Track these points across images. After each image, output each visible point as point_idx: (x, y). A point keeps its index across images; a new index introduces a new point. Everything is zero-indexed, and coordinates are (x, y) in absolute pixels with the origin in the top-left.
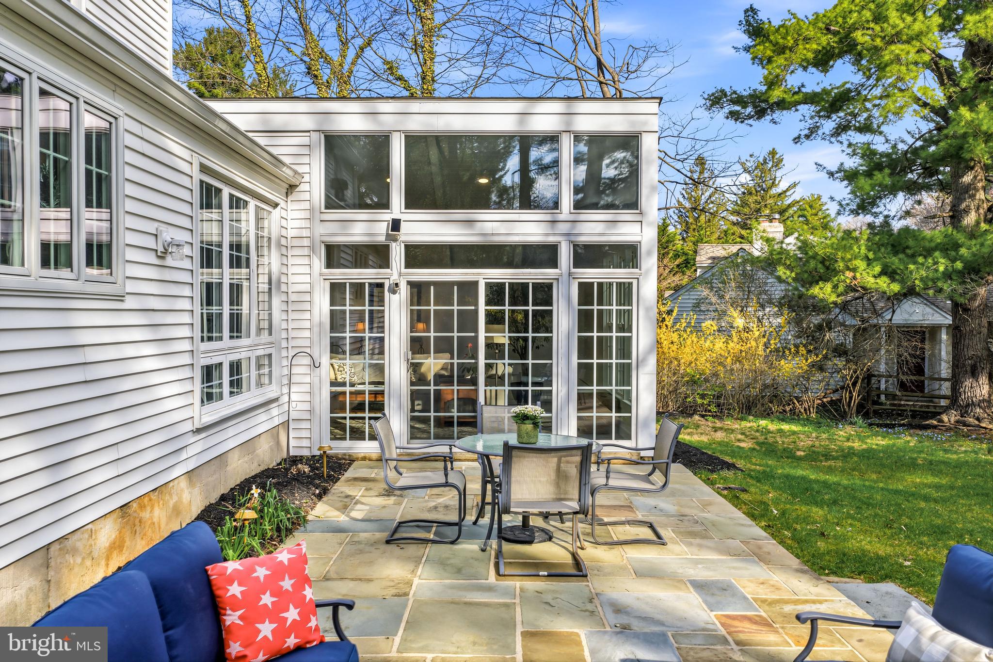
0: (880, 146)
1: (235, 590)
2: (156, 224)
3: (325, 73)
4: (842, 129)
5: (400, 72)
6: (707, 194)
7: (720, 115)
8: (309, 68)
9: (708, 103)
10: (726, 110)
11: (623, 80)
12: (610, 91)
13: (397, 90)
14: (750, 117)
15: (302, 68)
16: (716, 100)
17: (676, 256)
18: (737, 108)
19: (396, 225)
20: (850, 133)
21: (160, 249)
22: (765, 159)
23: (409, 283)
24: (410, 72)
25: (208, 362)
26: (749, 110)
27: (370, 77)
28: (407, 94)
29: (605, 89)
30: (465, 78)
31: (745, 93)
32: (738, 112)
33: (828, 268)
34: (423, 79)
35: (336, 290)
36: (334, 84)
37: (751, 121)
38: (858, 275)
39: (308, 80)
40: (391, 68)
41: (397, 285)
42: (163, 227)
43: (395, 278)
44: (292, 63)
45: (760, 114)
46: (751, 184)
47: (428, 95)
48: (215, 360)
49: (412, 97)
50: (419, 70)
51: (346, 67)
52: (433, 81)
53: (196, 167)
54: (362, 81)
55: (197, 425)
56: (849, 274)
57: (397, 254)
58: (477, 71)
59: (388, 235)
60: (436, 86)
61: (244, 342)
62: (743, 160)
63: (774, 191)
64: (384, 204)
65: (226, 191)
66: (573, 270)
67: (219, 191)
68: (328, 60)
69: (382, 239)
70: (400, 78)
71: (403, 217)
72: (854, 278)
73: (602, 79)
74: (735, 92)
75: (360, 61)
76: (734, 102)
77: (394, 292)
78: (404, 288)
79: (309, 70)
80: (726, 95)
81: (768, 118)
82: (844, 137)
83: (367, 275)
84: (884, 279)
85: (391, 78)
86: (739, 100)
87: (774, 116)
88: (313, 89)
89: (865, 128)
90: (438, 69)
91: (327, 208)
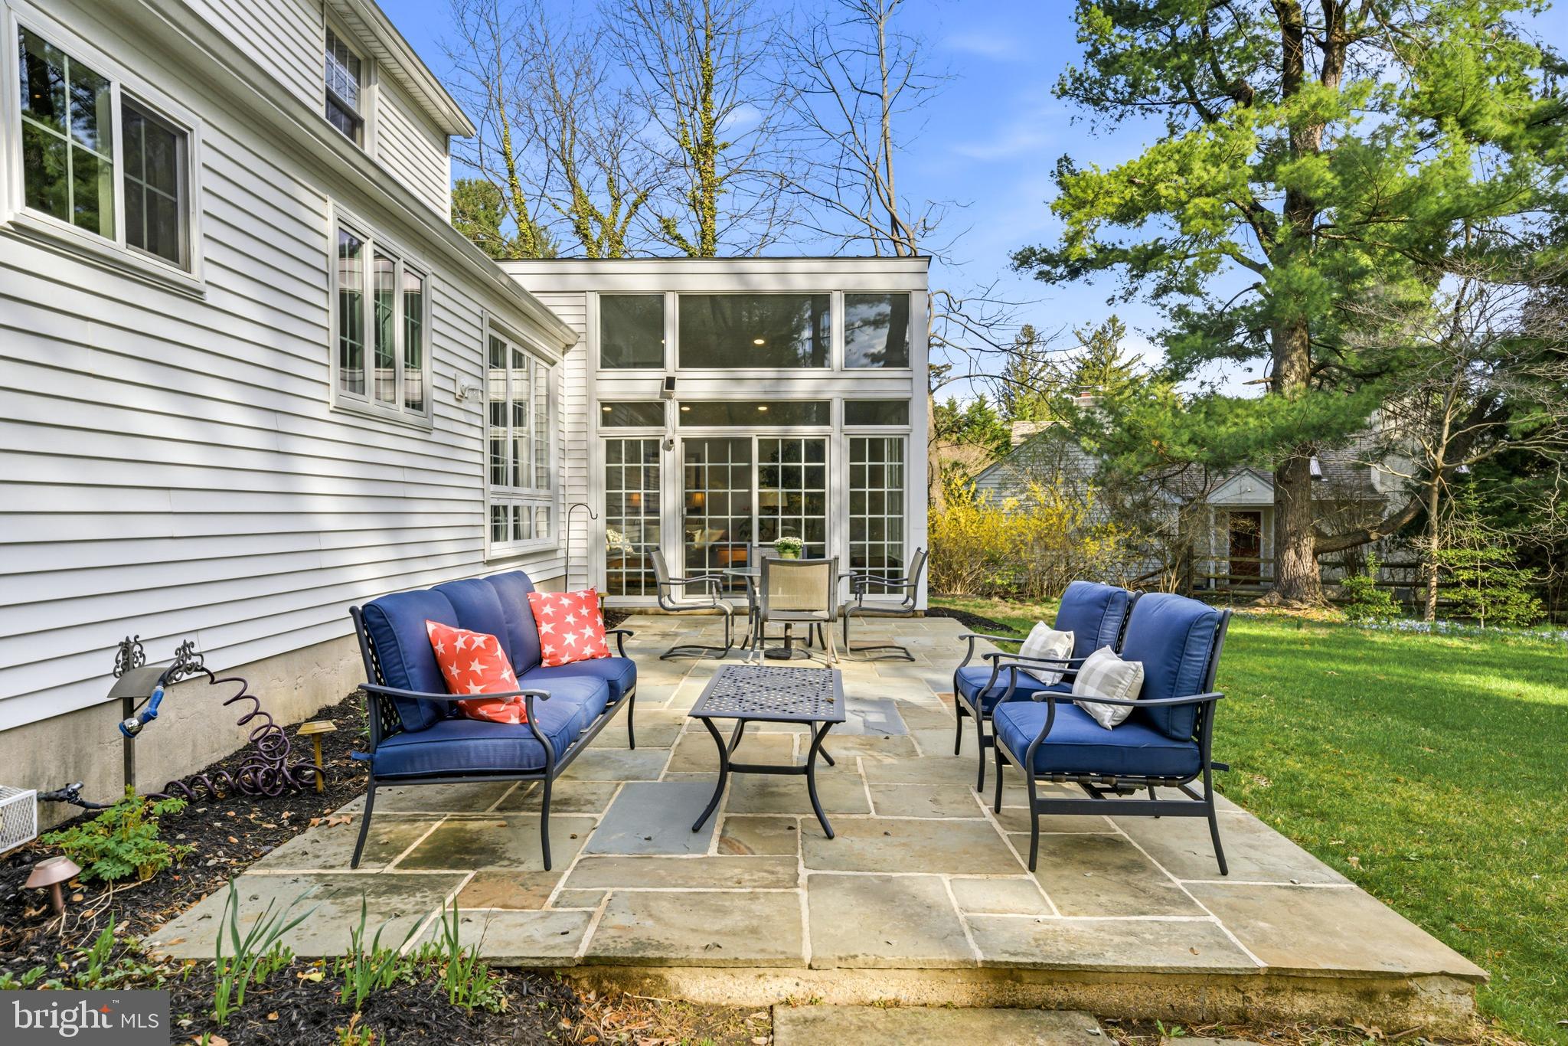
0: (1197, 306)
1: (548, 610)
2: (455, 371)
3: (595, 232)
4: (1163, 290)
5: (678, 231)
6: (1036, 369)
7: (1029, 274)
8: (578, 227)
9: (1016, 263)
10: (1036, 269)
11: (918, 238)
12: (905, 251)
13: (673, 250)
14: (1062, 277)
15: (571, 227)
16: (1024, 259)
17: (995, 438)
18: (1047, 268)
19: (670, 383)
20: (1172, 294)
21: (459, 393)
22: (1104, 328)
23: (684, 440)
24: (688, 231)
25: (495, 502)
26: (1061, 270)
27: (644, 237)
28: (685, 254)
29: (900, 247)
30: (747, 237)
31: (1056, 252)
32: (1049, 272)
33: (1134, 437)
34: (703, 238)
35: (612, 446)
36: (606, 244)
37: (1063, 282)
38: (1165, 444)
39: (577, 240)
40: (667, 227)
41: (672, 442)
42: (459, 373)
43: (669, 436)
44: (561, 221)
45: (1074, 273)
46: (1088, 356)
47: (707, 255)
48: (501, 503)
49: (691, 257)
50: (698, 228)
51: (618, 225)
52: (715, 241)
53: (486, 322)
54: (635, 241)
55: (488, 558)
56: (1156, 443)
57: (672, 412)
58: (762, 229)
59: (662, 393)
60: (717, 245)
61: (523, 490)
62: (1078, 329)
63: (1115, 364)
64: (660, 364)
65: (510, 346)
66: (845, 427)
67: (504, 345)
68: (598, 218)
69: (657, 398)
70: (678, 238)
71: (677, 376)
72: (1161, 446)
73: (896, 237)
74: (1045, 250)
75: (633, 218)
76: (1045, 261)
77: (669, 449)
78: (678, 445)
79: (578, 229)
80: (1034, 254)
81: (1082, 278)
82: (1164, 300)
83: (641, 432)
84: (1193, 447)
85: (667, 237)
86: (1050, 260)
87: (1089, 276)
88: (582, 251)
89: (1189, 289)
90: (718, 227)
91: (602, 366)
